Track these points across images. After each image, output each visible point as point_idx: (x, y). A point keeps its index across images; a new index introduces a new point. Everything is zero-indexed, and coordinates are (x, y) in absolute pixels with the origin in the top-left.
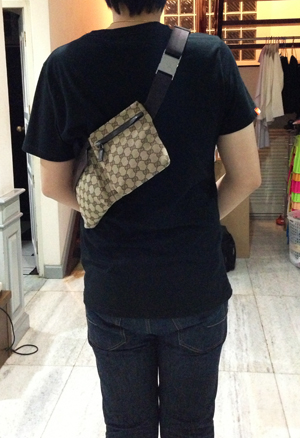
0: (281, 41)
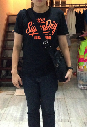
0: (75, 6)
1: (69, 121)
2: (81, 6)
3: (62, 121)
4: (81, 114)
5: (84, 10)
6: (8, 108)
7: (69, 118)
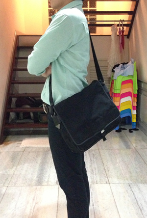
1: (107, 183)
3: (97, 183)
4: (123, 172)
6: (19, 167)
7: (107, 179)
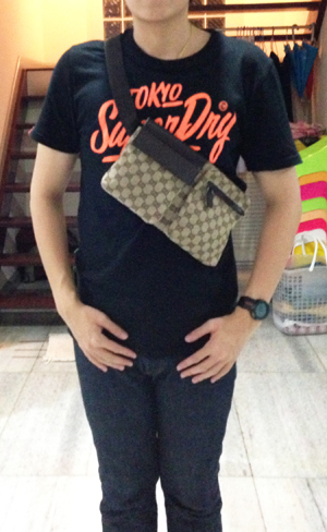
2: (277, 32)
5: (287, 48)
